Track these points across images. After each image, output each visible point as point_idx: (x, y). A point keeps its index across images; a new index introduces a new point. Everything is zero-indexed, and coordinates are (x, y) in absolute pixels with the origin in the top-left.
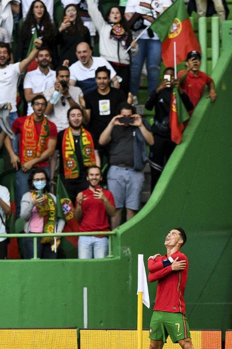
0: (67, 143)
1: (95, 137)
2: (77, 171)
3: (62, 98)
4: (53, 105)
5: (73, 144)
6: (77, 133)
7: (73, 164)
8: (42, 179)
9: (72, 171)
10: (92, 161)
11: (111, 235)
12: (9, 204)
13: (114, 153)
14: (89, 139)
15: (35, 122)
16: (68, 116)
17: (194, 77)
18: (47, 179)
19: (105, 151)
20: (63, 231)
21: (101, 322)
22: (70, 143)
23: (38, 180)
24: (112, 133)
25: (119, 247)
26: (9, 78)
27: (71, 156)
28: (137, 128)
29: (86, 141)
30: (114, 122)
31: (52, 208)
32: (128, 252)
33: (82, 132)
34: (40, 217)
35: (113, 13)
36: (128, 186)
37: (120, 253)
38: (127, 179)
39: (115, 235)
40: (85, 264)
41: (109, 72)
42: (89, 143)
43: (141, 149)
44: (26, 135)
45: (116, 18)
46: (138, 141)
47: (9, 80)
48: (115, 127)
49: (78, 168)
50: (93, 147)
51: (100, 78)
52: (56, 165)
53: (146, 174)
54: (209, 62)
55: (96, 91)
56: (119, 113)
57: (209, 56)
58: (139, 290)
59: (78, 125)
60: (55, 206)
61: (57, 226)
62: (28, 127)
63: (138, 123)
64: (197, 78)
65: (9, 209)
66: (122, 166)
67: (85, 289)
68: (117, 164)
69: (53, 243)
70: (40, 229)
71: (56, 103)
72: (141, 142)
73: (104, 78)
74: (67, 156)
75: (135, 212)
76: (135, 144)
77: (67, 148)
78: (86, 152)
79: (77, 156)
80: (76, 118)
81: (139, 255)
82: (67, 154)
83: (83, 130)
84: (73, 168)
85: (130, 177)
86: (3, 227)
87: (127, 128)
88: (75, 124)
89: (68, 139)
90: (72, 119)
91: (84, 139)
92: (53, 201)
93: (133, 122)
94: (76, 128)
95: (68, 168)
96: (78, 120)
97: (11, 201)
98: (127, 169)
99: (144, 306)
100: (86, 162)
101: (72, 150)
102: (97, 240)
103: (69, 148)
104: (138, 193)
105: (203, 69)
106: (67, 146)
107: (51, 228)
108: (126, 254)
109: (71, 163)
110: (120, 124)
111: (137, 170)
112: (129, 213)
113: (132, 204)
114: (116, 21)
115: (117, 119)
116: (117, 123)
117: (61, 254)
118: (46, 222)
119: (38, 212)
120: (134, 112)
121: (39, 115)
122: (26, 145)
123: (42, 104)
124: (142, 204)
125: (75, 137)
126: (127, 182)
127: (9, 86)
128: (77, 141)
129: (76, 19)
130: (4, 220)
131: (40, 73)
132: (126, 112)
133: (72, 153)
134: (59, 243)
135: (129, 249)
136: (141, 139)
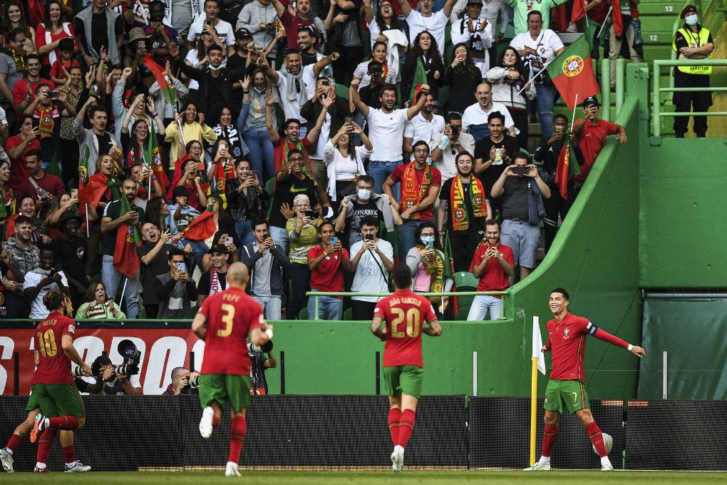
0: (456, 192)
1: (487, 187)
2: (466, 222)
3: (452, 146)
4: (441, 151)
5: (462, 194)
6: (467, 181)
7: (462, 214)
8: (430, 234)
9: (462, 222)
10: (483, 212)
11: (504, 294)
12: (392, 260)
13: (507, 205)
14: (479, 188)
15: (416, 169)
16: (457, 163)
17: (592, 126)
18: (436, 234)
19: (497, 203)
20: (452, 291)
21: (492, 390)
22: (459, 192)
23: (426, 235)
24: (505, 185)
25: (512, 309)
26: (395, 124)
27: (460, 206)
28: (532, 179)
29: (476, 190)
30: (507, 172)
31: (441, 266)
32: (522, 314)
33: (472, 180)
34: (428, 274)
35: (508, 55)
36: (522, 241)
37: (513, 315)
38: (521, 234)
39: (508, 295)
40: (475, 326)
41: (502, 118)
42: (480, 191)
43: (537, 202)
44: (406, 185)
45: (510, 61)
46: (533, 193)
47: (395, 127)
48: (508, 178)
49: (468, 219)
50: (484, 197)
51: (493, 125)
52: (444, 219)
53: (541, 228)
54: (613, 108)
55: (489, 138)
56: (513, 163)
57: (612, 102)
58: (534, 355)
59: (468, 172)
60: (444, 263)
61: (445, 285)
62: (408, 177)
63: (533, 173)
64: (595, 127)
65: (392, 266)
66: (517, 221)
67: (475, 354)
68: (510, 218)
69: (440, 304)
70: (426, 288)
71: (444, 148)
72: (536, 194)
73: (498, 125)
74: (455, 206)
75: (530, 270)
76: (530, 197)
77: (455, 197)
78: (476, 202)
79: (467, 206)
80: (465, 164)
81: (534, 317)
82: (456, 203)
83: (473, 178)
84: (463, 219)
85: (524, 232)
86: (386, 285)
87: (522, 179)
88: (463, 171)
89: (457, 188)
90: (461, 165)
91: (474, 187)
92: (441, 258)
93: (528, 173)
94: (465, 176)
95: (456, 219)
96: (467, 167)
97: (394, 256)
98: (521, 224)
99: (539, 372)
100: (476, 212)
101: (462, 200)
102: (495, 300)
103: (459, 197)
104: (533, 249)
105: (605, 117)
106: (456, 195)
107: (438, 287)
108: (520, 316)
109: (460, 213)
110: (513, 174)
111: (532, 225)
112: (523, 271)
113: (526, 261)
114: (510, 64)
115: (511, 169)
116: (511, 173)
117: (449, 315)
118: (433, 280)
119: (425, 269)
120: (529, 162)
121: (421, 162)
122: (406, 195)
123: (423, 150)
124: (538, 261)
125: (465, 186)
126: (521, 238)
127: (395, 133)
128: (466, 190)
129: (467, 60)
130: (387, 278)
131: (424, 119)
132: (520, 161)
133: (461, 202)
134: (446, 304)
135: (523, 311)
136: (536, 191)
